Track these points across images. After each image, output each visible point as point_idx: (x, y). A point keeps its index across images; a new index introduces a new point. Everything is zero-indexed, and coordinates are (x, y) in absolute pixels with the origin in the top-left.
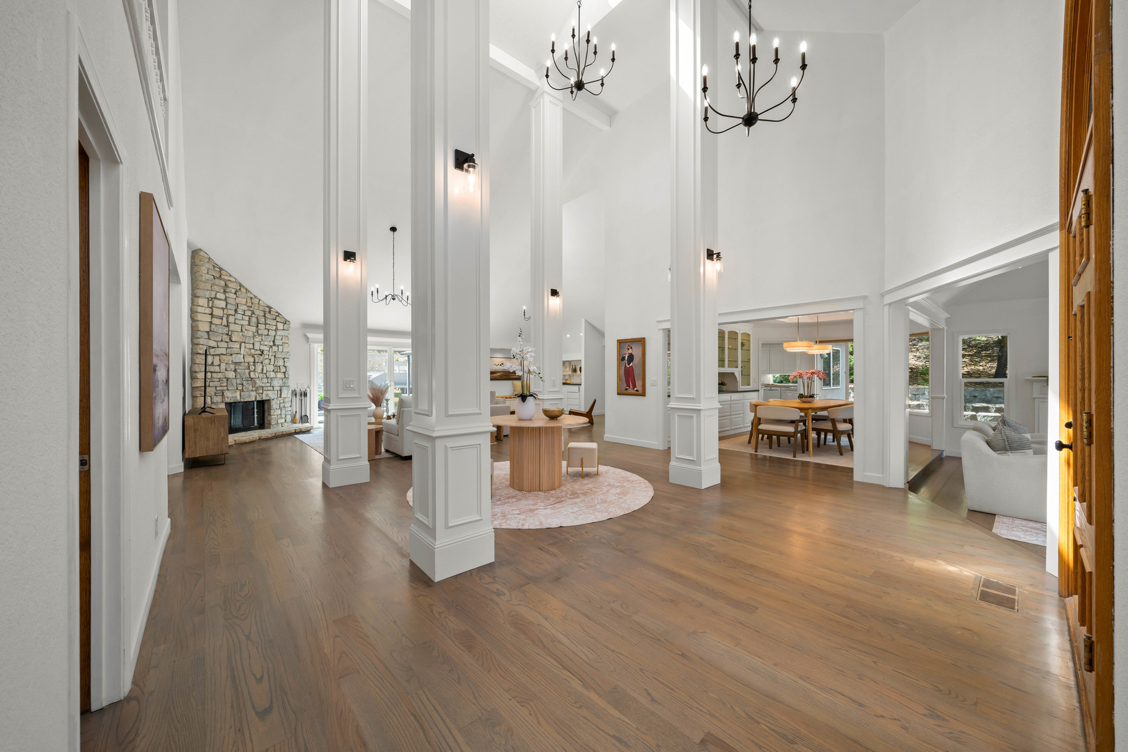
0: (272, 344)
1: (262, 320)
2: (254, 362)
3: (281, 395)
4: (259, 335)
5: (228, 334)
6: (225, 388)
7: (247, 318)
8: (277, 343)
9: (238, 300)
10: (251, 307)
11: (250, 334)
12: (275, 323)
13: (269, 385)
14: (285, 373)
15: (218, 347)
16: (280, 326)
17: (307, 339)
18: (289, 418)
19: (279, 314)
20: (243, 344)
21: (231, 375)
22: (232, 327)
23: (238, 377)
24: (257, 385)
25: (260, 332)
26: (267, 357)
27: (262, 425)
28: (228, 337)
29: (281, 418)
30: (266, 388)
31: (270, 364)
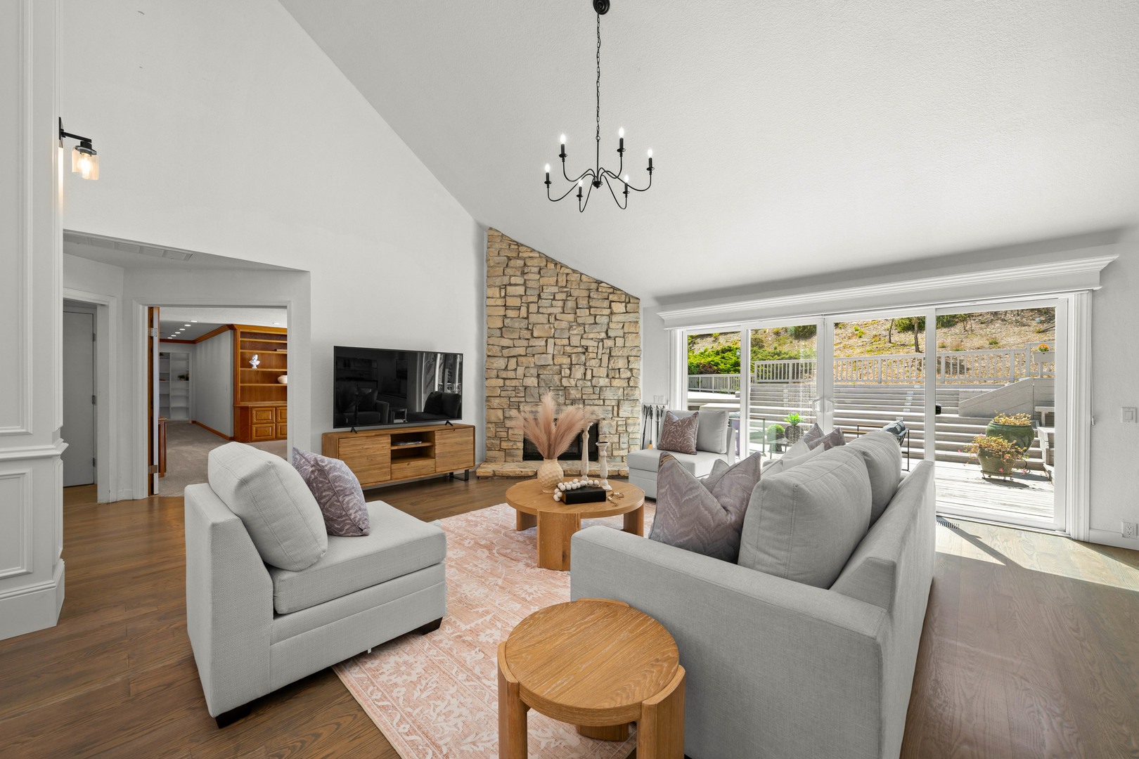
0: (603, 335)
1: (583, 303)
2: (571, 364)
3: (618, 413)
4: (579, 325)
5: (527, 329)
6: (523, 399)
7: (560, 303)
8: (611, 334)
9: (543, 281)
10: (566, 287)
11: (564, 325)
12: (606, 304)
13: (597, 397)
14: (628, 378)
15: (514, 346)
16: (618, 308)
20: (551, 341)
21: (531, 383)
22: (533, 318)
23: (542, 385)
24: (574, 397)
25: (580, 320)
26: (591, 355)
28: (530, 332)
29: (620, 449)
30: (591, 402)
31: (600, 366)
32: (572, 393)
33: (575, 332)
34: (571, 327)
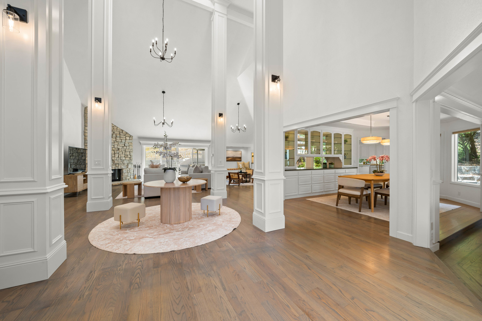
0: (123, 145)
1: (118, 136)
2: (114, 153)
3: (128, 167)
4: (117, 142)
8: (126, 145)
12: (125, 137)
13: (122, 163)
14: (130, 158)
16: (128, 138)
17: (140, 143)
18: (132, 177)
19: (127, 133)
26: (121, 151)
27: (119, 180)
29: (128, 177)
30: (120, 164)
31: (122, 154)
32: (115, 162)
33: (116, 144)
34: (114, 142)
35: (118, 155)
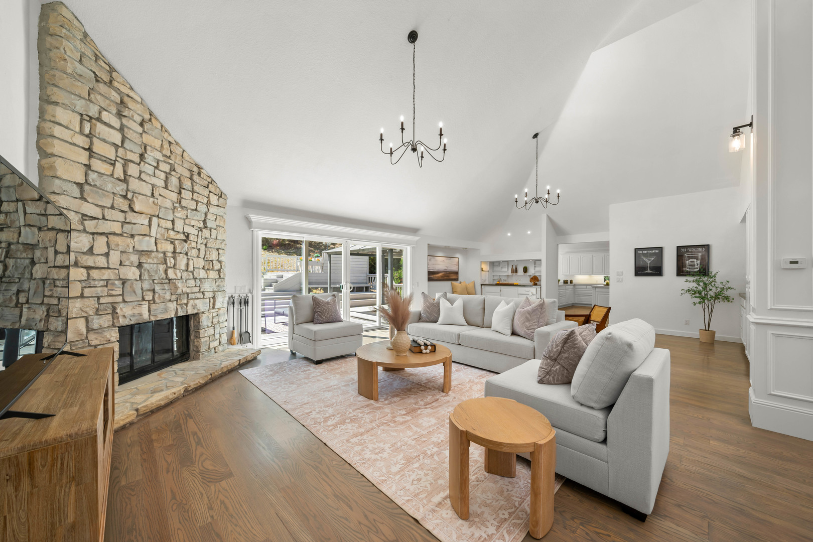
0: (201, 225)
1: (187, 184)
2: (174, 252)
3: (214, 304)
4: (182, 207)
5: (125, 197)
6: (120, 299)
7: (163, 176)
8: (209, 224)
9: (146, 139)
10: (169, 157)
11: (168, 204)
12: (206, 192)
13: (197, 290)
14: (219, 271)
15: (104, 218)
16: (214, 199)
17: (249, 222)
18: (224, 338)
19: (212, 180)
20: (155, 220)
21: (132, 273)
22: (134, 184)
23: (146, 276)
24: (179, 291)
25: (184, 203)
26: (194, 245)
27: (185, 355)
28: (127, 203)
29: (215, 340)
30: (193, 296)
31: (198, 257)
32: (176, 288)
33: (179, 215)
34: (175, 208)
35: (185, 261)
